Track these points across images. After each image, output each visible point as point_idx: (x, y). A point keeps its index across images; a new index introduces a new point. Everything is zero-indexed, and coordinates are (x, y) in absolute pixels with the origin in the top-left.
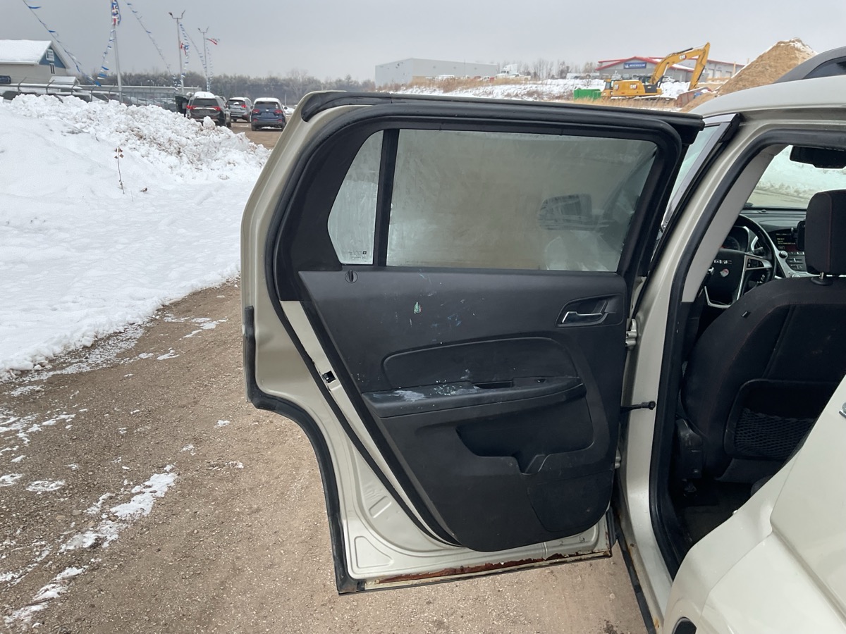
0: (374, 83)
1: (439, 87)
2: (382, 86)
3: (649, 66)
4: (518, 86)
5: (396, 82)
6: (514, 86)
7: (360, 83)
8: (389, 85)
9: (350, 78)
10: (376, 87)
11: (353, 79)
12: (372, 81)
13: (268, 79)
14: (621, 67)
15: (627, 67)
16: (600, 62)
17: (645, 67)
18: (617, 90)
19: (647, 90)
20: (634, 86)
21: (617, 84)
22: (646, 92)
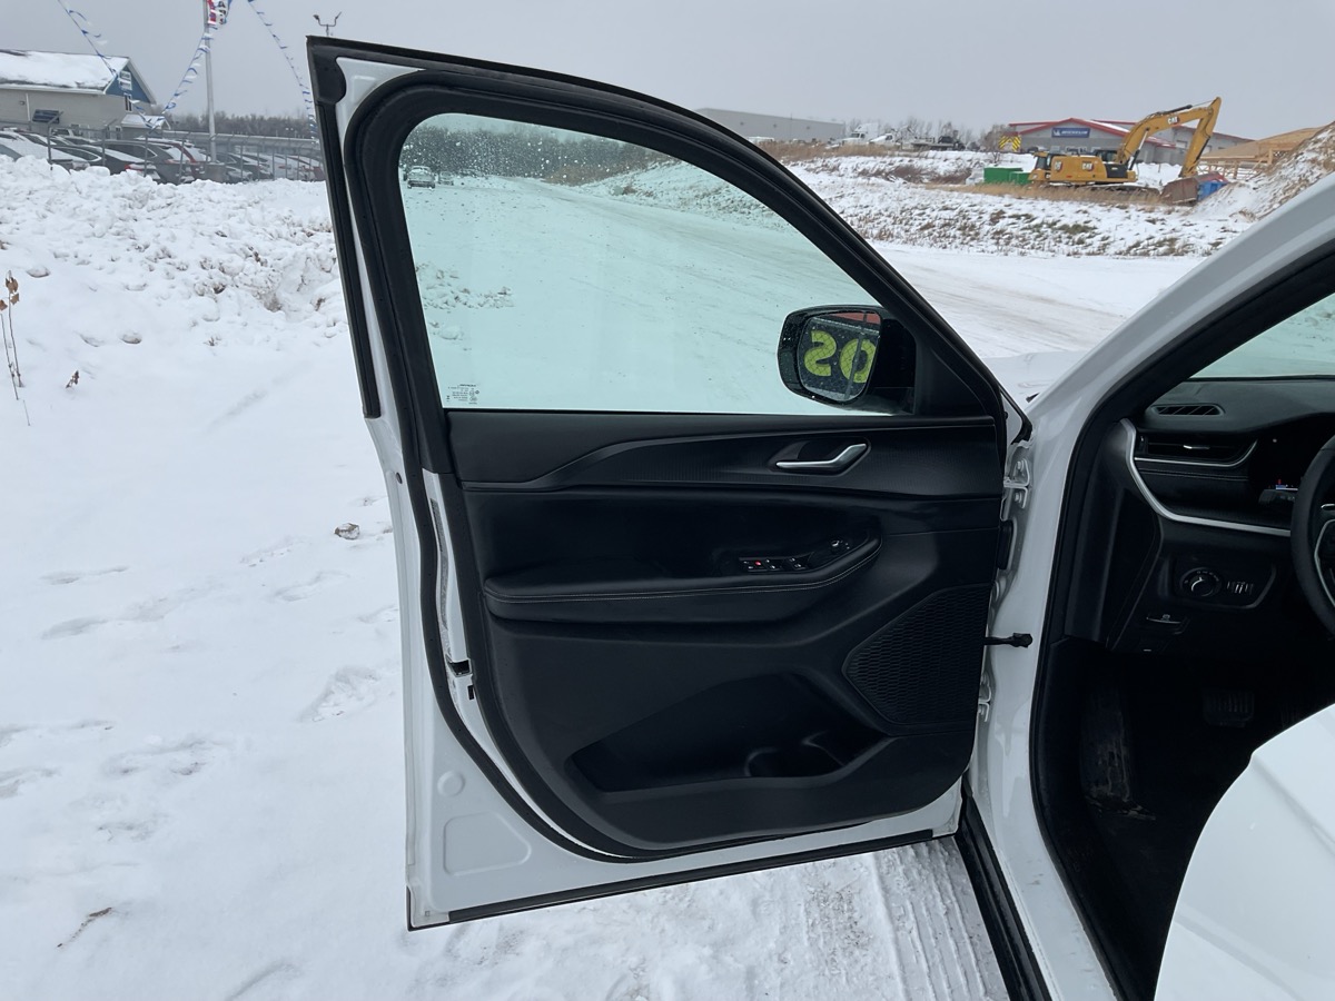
3: (1093, 135)
14: (1047, 134)
15: (1058, 134)
16: (1011, 125)
17: (1088, 135)
18: (1058, 171)
19: (1111, 174)
20: (1089, 166)
21: (1058, 161)
22: (1109, 177)
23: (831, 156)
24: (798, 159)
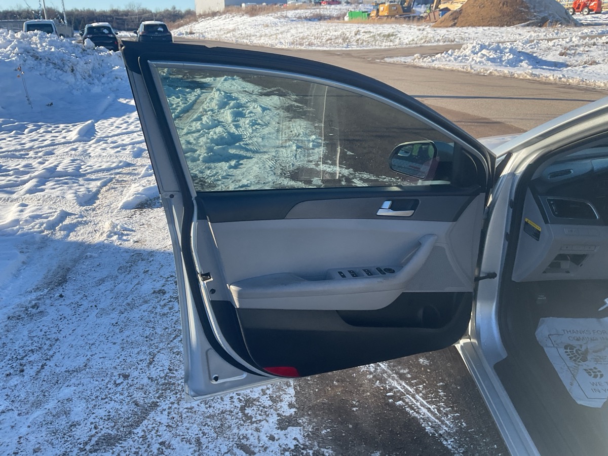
1: (246, 13)
2: (202, 13)
4: (306, 11)
5: (212, 10)
6: (303, 11)
8: (207, 13)
9: (175, 8)
10: (197, 14)
11: (177, 9)
13: (111, 11)
18: (382, 11)
19: (404, 11)
20: (395, 8)
21: (382, 6)
22: (404, 12)
23: (284, 11)
24: (268, 13)
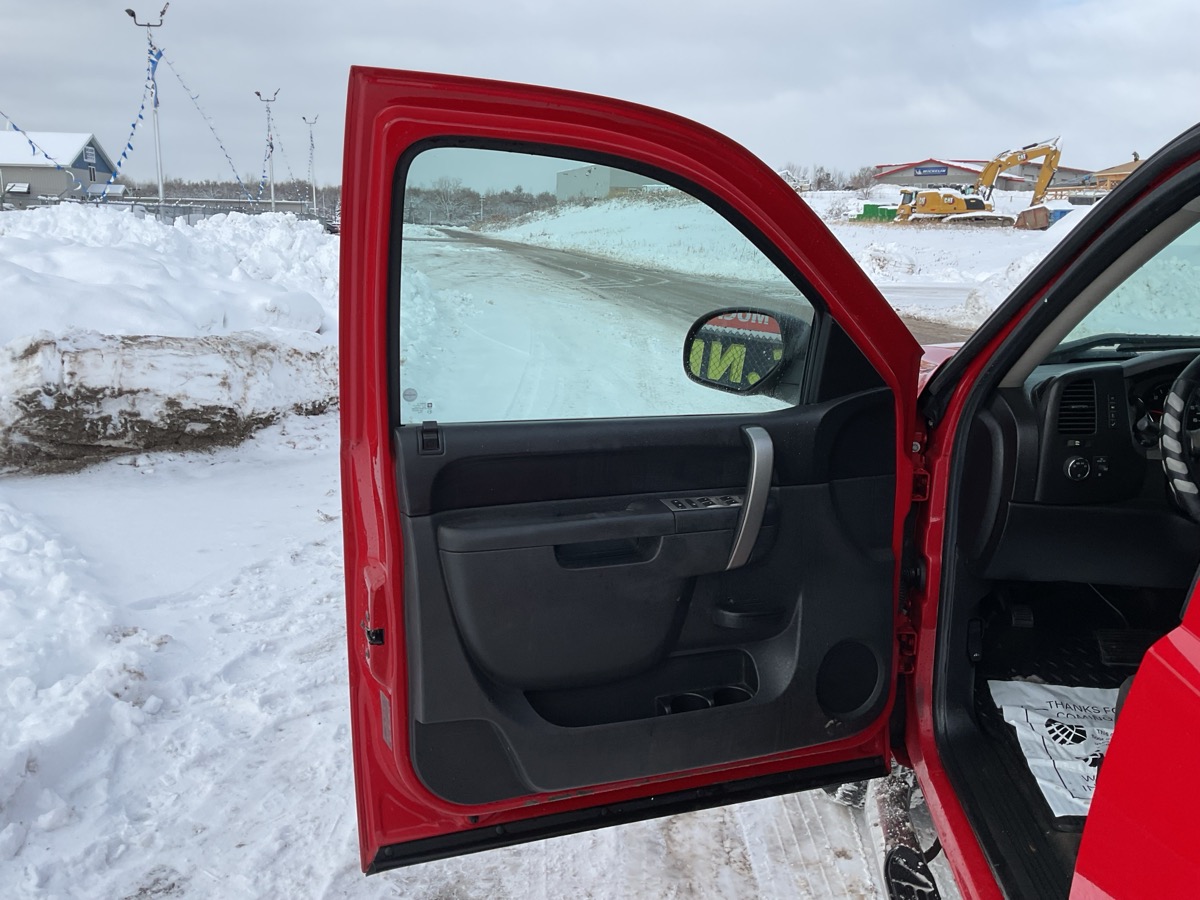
0: (553, 196)
2: (566, 200)
3: (951, 172)
5: (586, 193)
7: (535, 197)
8: (576, 197)
9: (520, 190)
10: (558, 199)
11: (525, 191)
12: (551, 193)
14: (911, 173)
15: (920, 173)
16: (878, 167)
17: (946, 173)
19: (969, 206)
20: (950, 200)
21: (922, 197)
22: (968, 209)
